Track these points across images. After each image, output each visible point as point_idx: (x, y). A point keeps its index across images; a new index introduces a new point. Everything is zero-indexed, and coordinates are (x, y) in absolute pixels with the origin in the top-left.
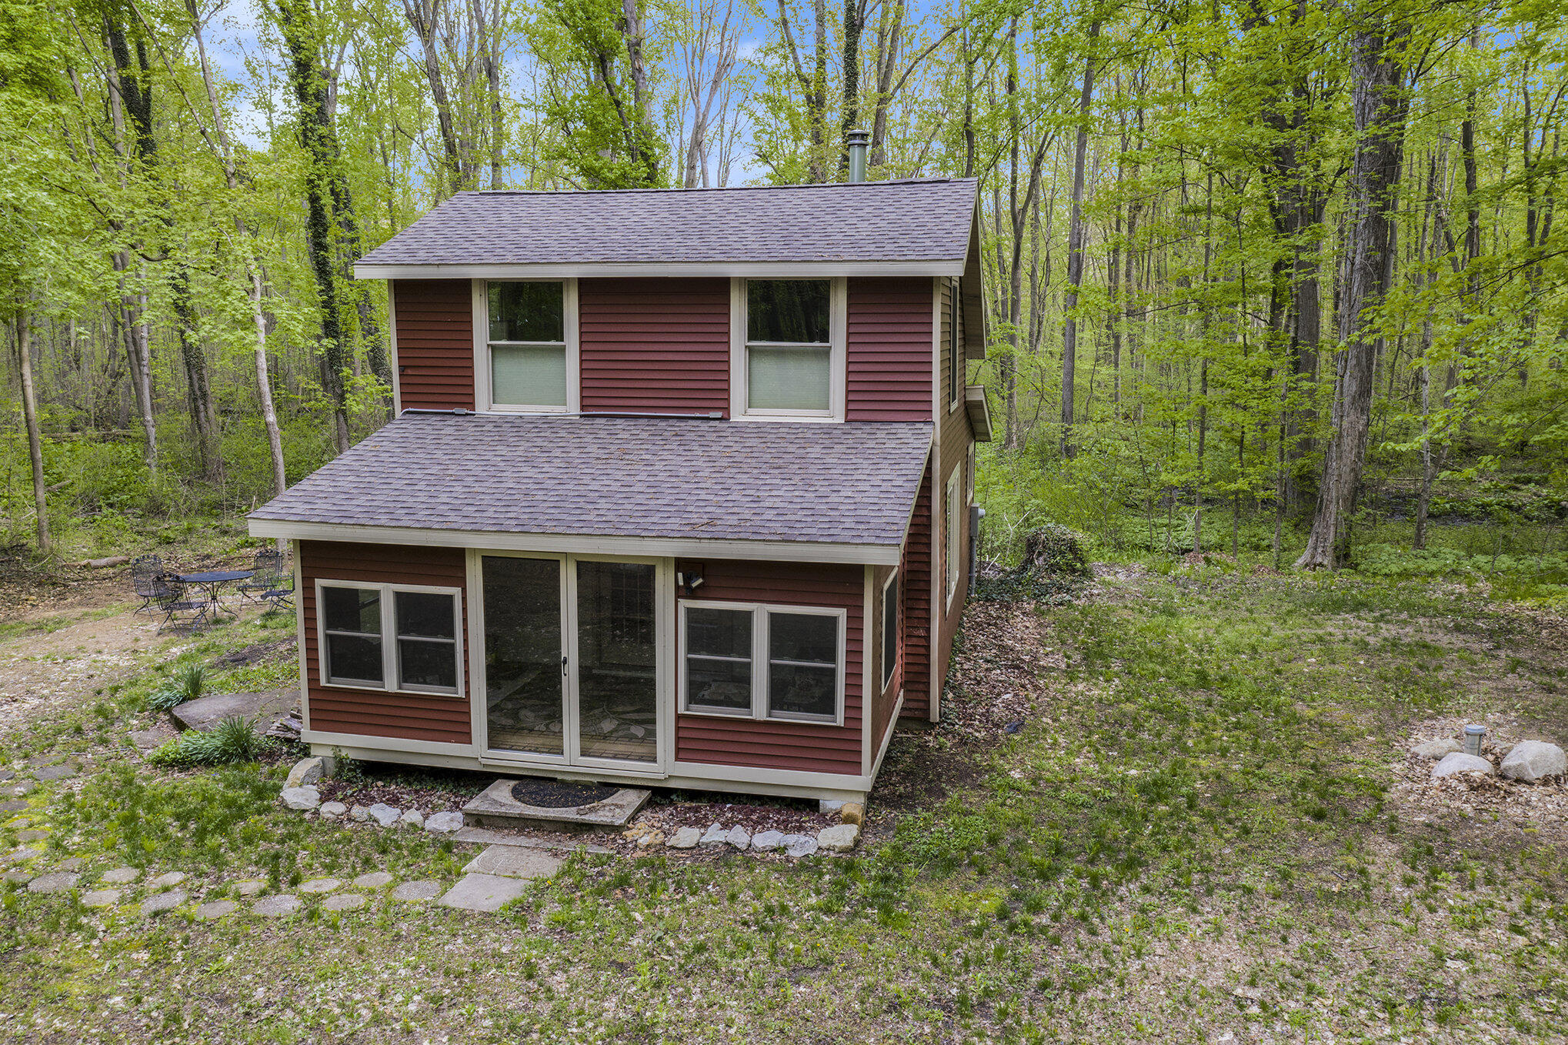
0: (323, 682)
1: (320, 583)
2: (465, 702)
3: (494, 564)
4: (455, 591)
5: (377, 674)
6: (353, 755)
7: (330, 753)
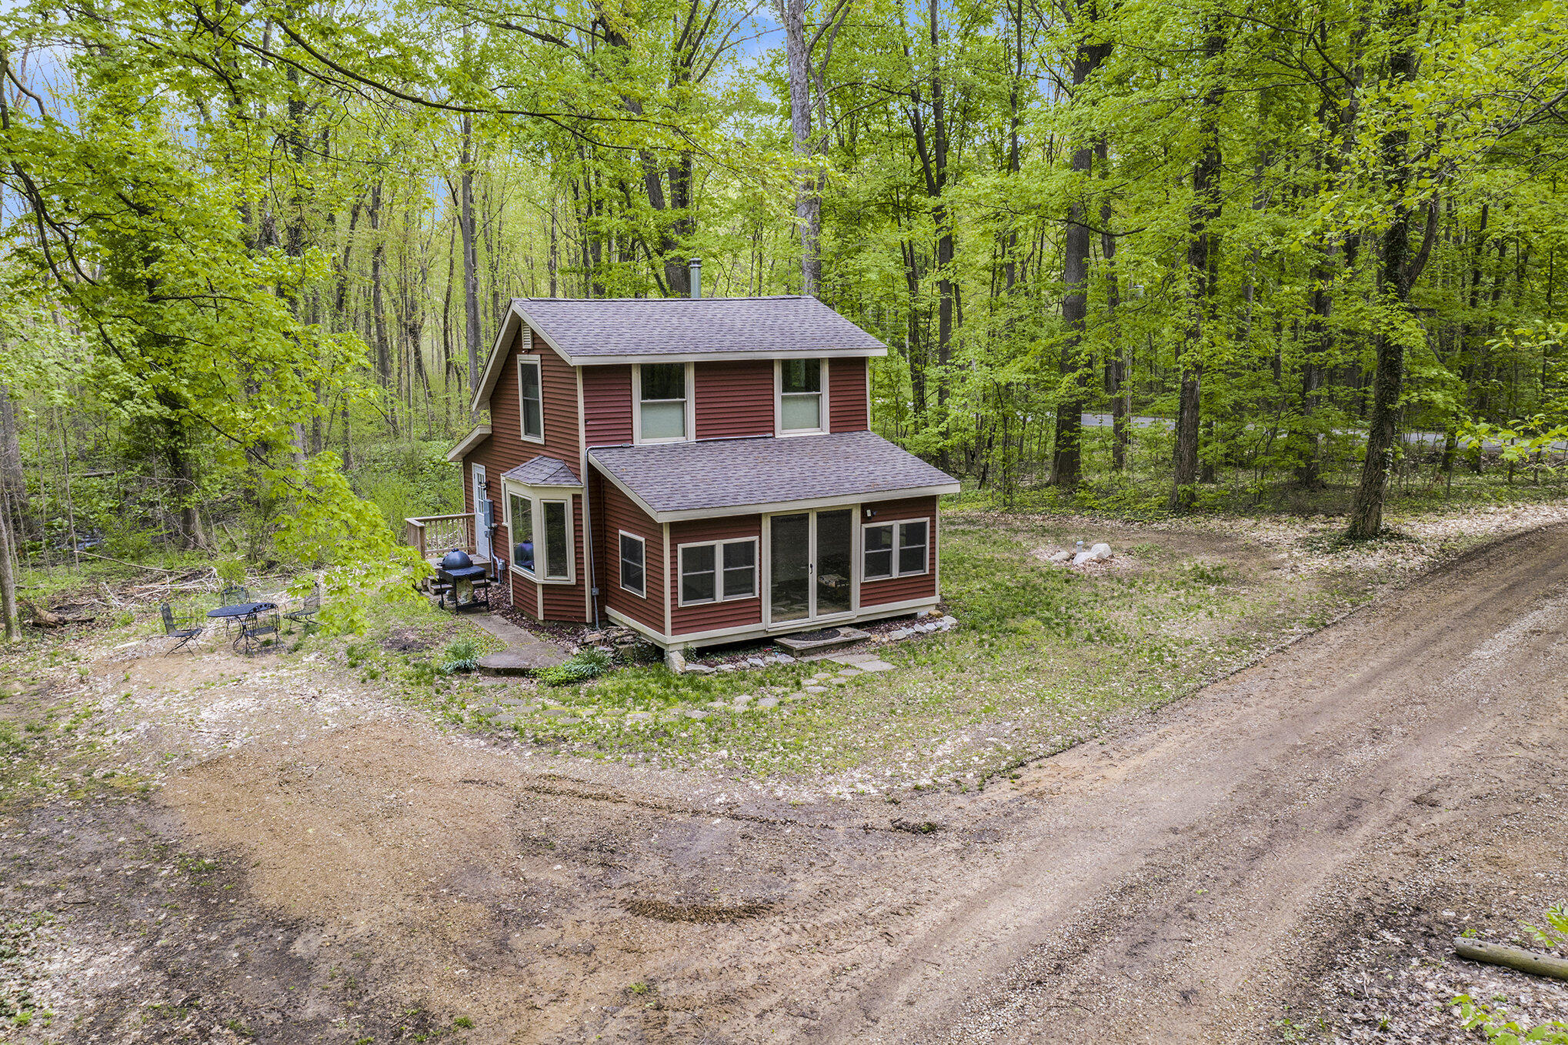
0: (681, 604)
1: (680, 546)
2: (760, 600)
3: (778, 521)
4: (756, 538)
5: (712, 594)
6: (694, 646)
7: (682, 647)
